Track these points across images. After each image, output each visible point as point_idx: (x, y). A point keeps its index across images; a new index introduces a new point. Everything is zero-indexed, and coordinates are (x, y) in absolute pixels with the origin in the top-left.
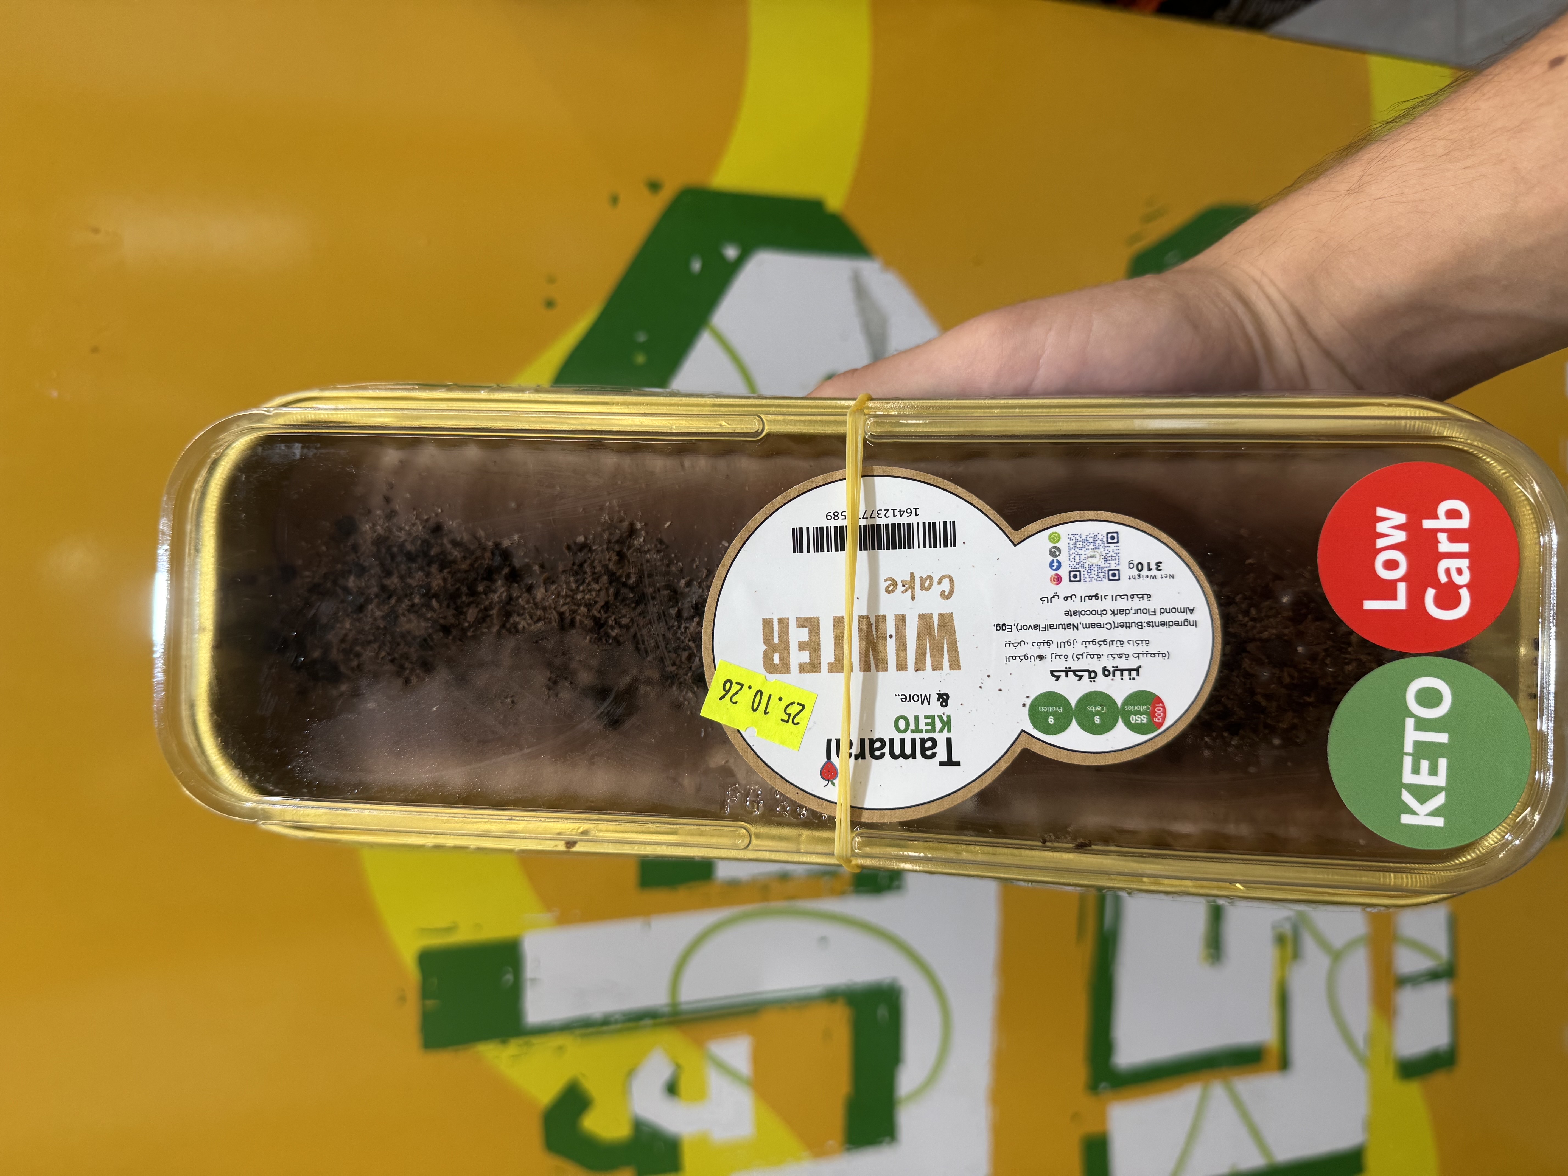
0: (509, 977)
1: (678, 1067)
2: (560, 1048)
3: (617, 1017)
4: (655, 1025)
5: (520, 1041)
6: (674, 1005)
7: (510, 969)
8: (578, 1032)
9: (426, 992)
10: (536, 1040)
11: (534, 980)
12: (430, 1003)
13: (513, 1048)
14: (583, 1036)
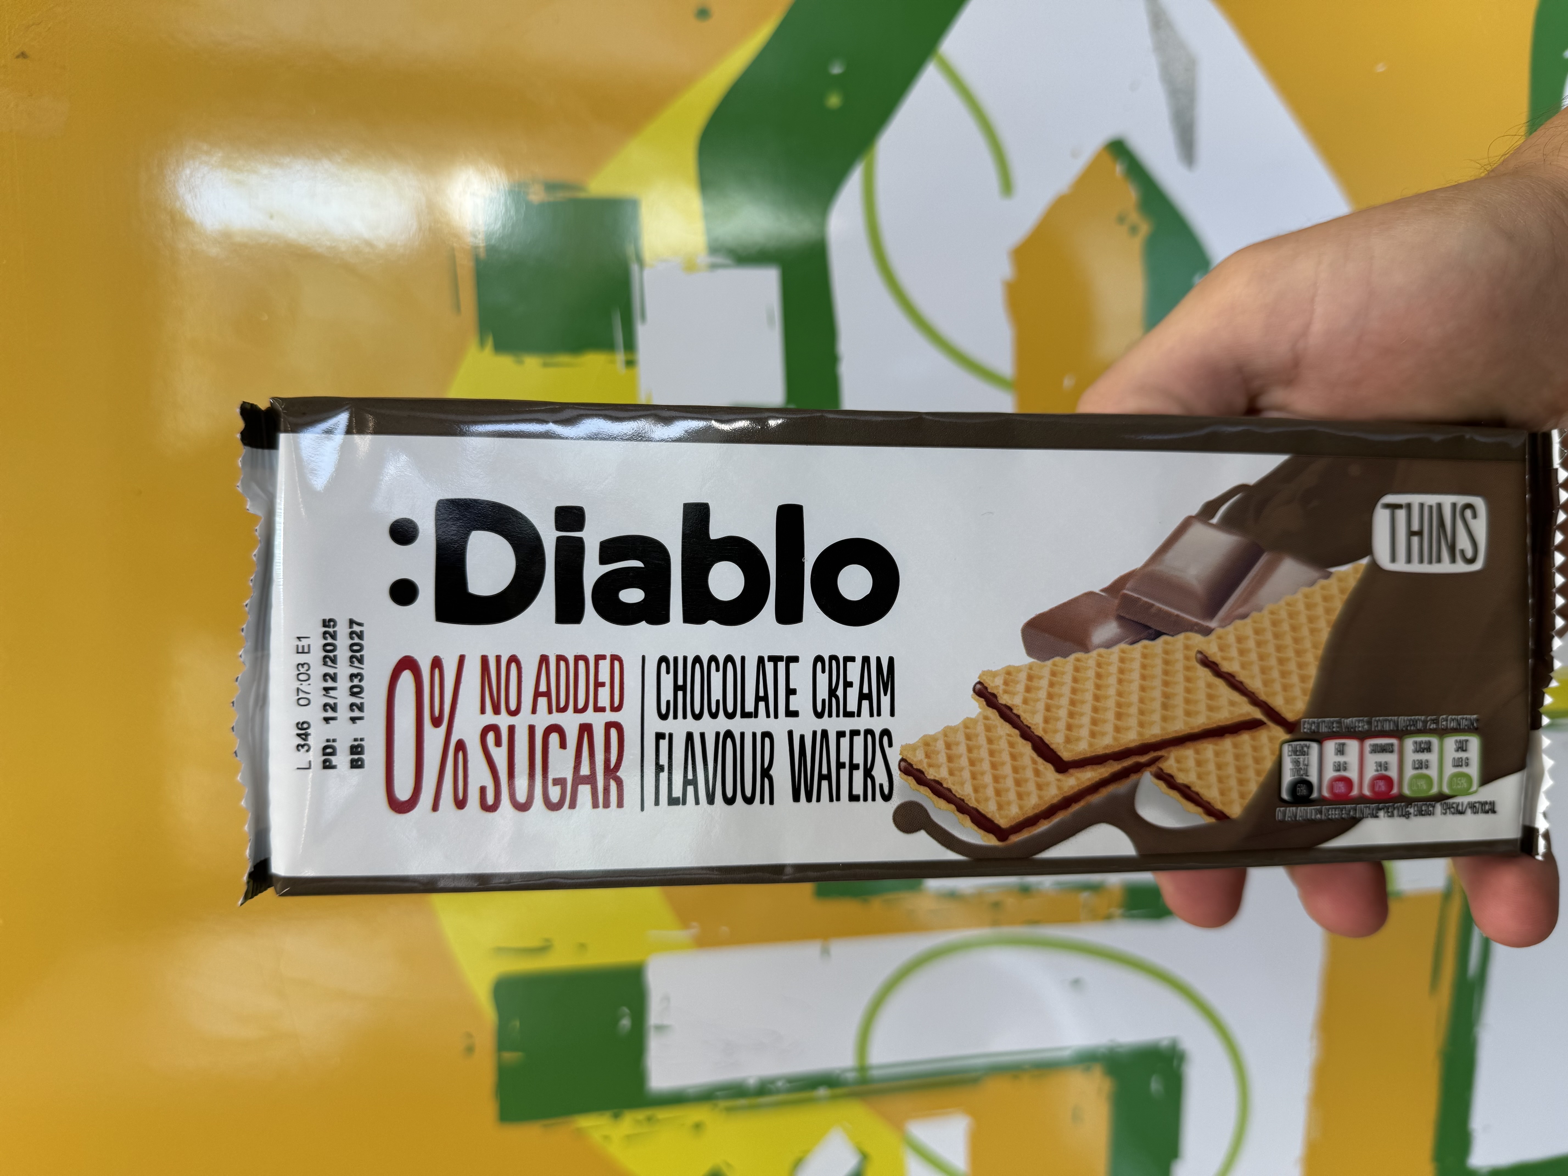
0: (626, 1023)
1: (865, 1157)
2: (698, 1127)
3: (780, 1084)
4: (834, 1098)
5: (641, 1115)
6: (862, 1068)
7: (626, 1010)
8: (723, 1104)
9: (503, 1041)
10: (662, 1114)
11: (660, 1028)
12: (510, 1056)
13: (630, 1122)
14: (729, 1110)
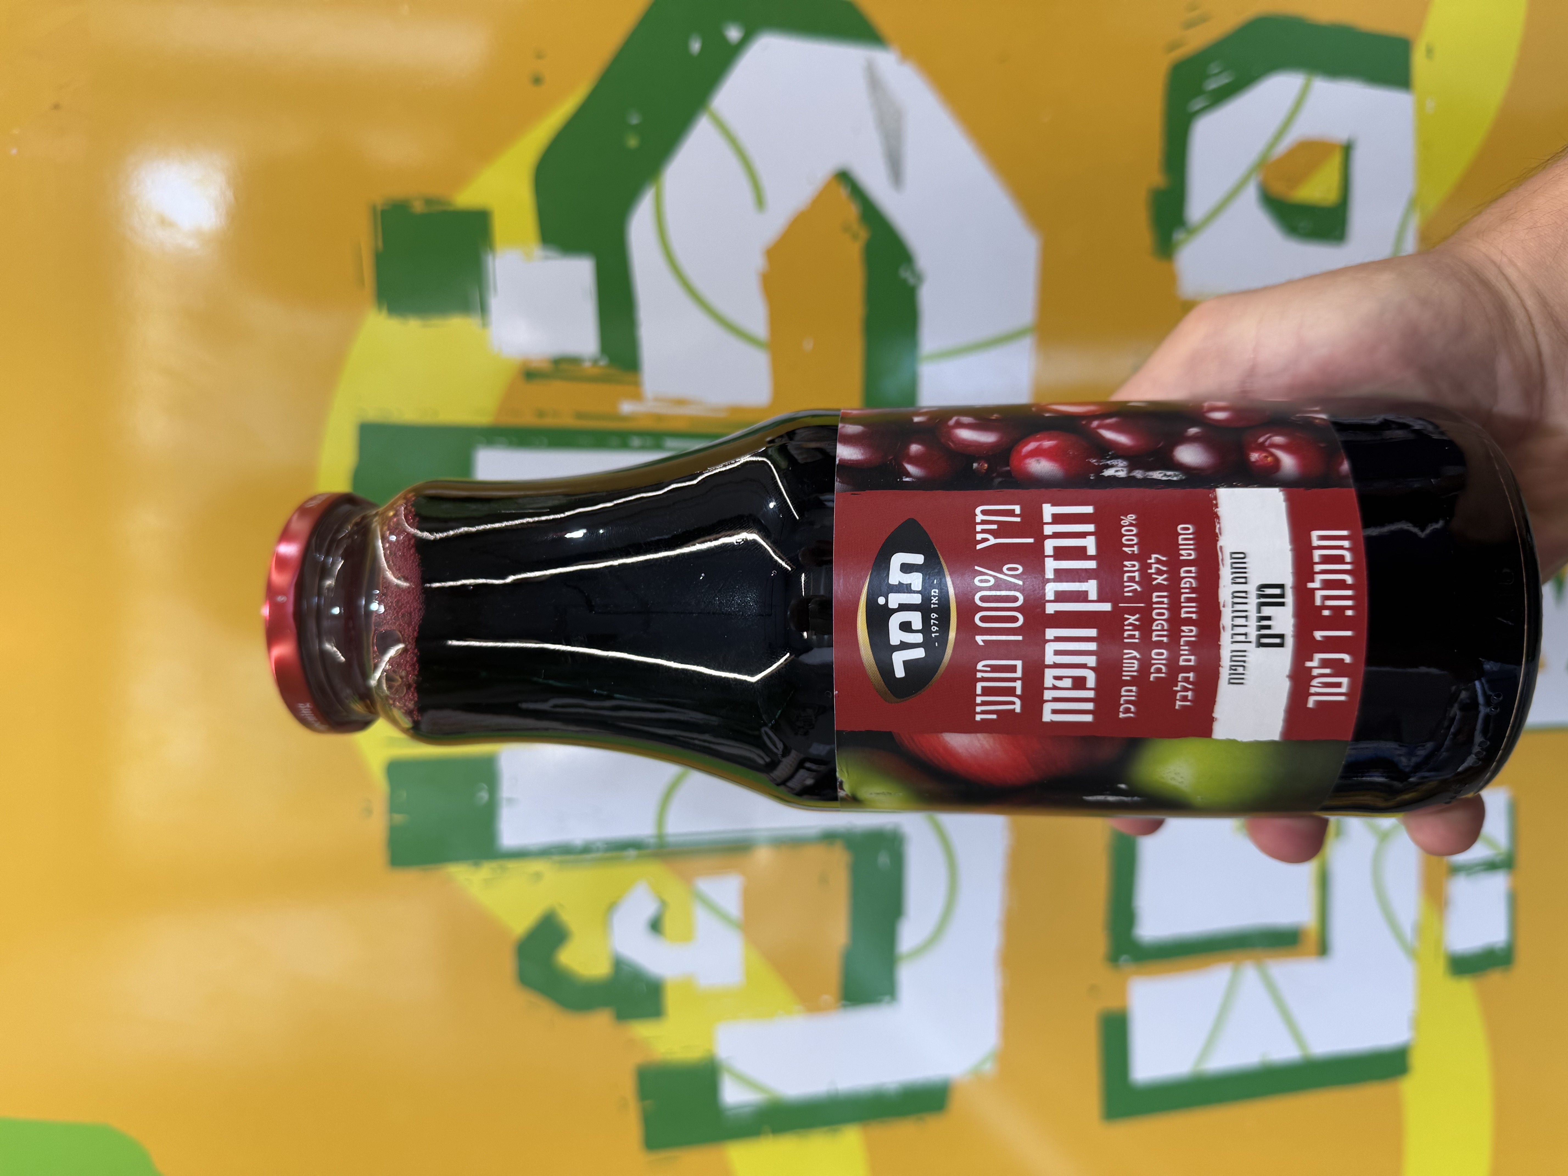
0: (484, 795)
1: (663, 904)
2: (538, 876)
3: (599, 845)
4: (640, 858)
5: (494, 864)
6: (660, 836)
7: (485, 786)
8: (557, 858)
9: (394, 805)
10: (509, 865)
11: (510, 801)
13: (486, 870)
14: (561, 863)
